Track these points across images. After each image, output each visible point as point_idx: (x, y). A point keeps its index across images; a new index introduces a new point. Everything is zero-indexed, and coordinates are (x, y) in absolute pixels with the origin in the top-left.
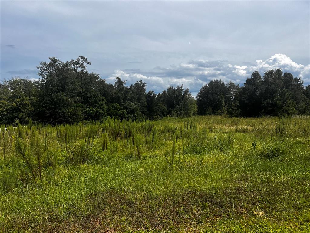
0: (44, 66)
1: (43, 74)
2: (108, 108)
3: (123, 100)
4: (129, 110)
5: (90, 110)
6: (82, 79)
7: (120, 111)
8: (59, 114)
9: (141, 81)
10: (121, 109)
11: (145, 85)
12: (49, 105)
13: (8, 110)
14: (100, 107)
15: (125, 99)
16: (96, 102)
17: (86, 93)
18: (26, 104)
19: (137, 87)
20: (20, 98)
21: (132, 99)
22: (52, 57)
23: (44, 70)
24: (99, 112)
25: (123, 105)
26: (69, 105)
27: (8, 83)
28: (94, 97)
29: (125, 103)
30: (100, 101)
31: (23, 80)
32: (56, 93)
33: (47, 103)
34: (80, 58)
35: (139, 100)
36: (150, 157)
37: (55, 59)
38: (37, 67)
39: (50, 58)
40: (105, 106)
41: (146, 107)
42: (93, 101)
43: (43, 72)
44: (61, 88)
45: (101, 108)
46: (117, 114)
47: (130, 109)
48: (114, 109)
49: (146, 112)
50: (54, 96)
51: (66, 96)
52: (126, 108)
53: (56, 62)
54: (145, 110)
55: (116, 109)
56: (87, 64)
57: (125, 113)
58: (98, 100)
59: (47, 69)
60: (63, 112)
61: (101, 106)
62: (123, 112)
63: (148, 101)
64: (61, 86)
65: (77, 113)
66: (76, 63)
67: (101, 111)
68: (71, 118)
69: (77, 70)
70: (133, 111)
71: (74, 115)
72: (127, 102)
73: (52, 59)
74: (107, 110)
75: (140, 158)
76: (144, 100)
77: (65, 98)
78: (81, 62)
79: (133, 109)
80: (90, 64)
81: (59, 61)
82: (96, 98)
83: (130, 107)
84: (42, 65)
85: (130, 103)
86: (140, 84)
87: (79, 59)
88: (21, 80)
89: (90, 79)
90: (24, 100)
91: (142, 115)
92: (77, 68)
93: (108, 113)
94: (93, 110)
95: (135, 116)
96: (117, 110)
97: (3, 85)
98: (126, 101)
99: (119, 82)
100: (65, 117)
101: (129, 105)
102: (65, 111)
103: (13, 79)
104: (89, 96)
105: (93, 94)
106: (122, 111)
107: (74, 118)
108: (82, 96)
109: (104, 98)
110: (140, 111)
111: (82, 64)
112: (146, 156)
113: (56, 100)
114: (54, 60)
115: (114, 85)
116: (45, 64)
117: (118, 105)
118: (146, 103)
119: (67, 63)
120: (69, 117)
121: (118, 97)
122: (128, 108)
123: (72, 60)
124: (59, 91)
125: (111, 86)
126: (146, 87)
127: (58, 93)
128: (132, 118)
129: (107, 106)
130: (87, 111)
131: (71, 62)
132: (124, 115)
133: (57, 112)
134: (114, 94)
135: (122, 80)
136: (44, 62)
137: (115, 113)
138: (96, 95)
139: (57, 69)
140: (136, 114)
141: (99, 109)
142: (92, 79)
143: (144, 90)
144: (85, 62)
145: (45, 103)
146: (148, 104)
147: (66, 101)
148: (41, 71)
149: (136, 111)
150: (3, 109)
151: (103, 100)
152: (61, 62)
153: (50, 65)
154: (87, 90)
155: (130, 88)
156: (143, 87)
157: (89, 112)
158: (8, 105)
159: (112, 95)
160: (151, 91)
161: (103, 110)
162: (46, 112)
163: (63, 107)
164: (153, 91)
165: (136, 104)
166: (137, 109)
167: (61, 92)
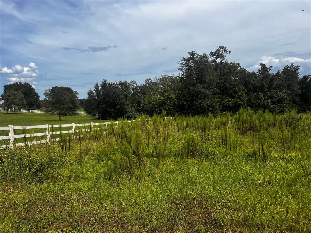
0: (184, 61)
1: (183, 69)
2: (249, 99)
3: (268, 88)
4: (275, 100)
5: (229, 101)
6: (221, 70)
7: (263, 101)
8: (197, 105)
9: (292, 65)
10: (265, 99)
11: (298, 69)
12: (187, 98)
13: (158, 103)
14: (239, 97)
15: (270, 87)
16: (236, 93)
17: (225, 83)
18: (172, 97)
19: (287, 72)
20: (167, 92)
21: (279, 87)
22: (190, 52)
23: (183, 65)
24: (238, 103)
25: (267, 94)
26: (206, 96)
27: (159, 80)
28: (234, 87)
29: (270, 92)
30: (240, 91)
31: (170, 76)
32: (194, 86)
33: (186, 96)
34: (219, 48)
35: (289, 87)
36: (283, 159)
37: (194, 52)
38: (178, 63)
39: (189, 53)
40: (245, 96)
41: (299, 95)
42: (232, 92)
43: (183, 67)
44: (198, 81)
45: (240, 99)
46: (259, 105)
47: (276, 98)
48: (257, 100)
49: (299, 101)
50: (192, 88)
51: (203, 88)
52: (272, 98)
53: (194, 56)
54: (297, 99)
55: (258, 99)
56: (226, 53)
57: (270, 104)
58: (237, 91)
59: (186, 63)
60: (200, 104)
61: (241, 97)
62: (268, 102)
63: (302, 88)
64: (199, 79)
65: (213, 104)
66: (216, 54)
67: (241, 102)
68: (208, 109)
69: (216, 61)
70: (280, 101)
71: (210, 106)
72: (273, 91)
73: (190, 53)
74: (248, 100)
75: (265, 160)
76: (296, 87)
77: (202, 90)
78: (220, 52)
79: (280, 99)
80: (230, 53)
81: (197, 54)
82: (235, 88)
83: (277, 97)
84: (182, 60)
85: (277, 92)
86: (291, 69)
87: (218, 50)
88: (168, 77)
89: (229, 69)
90: (170, 94)
91: (294, 106)
92: (217, 59)
93: (248, 103)
94: (231, 101)
95: (283, 107)
96: (260, 100)
97: (155, 83)
98: (271, 90)
99: (263, 69)
100: (202, 108)
101: (275, 94)
102: (202, 103)
103: (162, 77)
104: (228, 86)
105: (232, 84)
106: (266, 101)
107: (211, 109)
108: (221, 87)
109: (244, 87)
110: (291, 101)
111: (222, 54)
112: (276, 158)
113: (194, 92)
114: (192, 54)
115: (257, 73)
116: (184, 59)
117: (261, 95)
118: (299, 91)
119: (204, 55)
120: (206, 108)
121: (262, 86)
122: (274, 98)
123: (212, 52)
124: (196, 84)
125: (254, 74)
126: (299, 71)
127: (195, 86)
128: (279, 109)
129: (248, 96)
130: (225, 103)
131: (211, 53)
132: (269, 106)
133: (195, 103)
134: (256, 83)
135: (267, 66)
136: (183, 58)
137: (257, 103)
138: (235, 85)
139: (195, 62)
140: (284, 105)
141: (239, 100)
142: (233, 68)
143: (297, 75)
144: (224, 51)
145: (184, 96)
146: (301, 92)
147: (203, 93)
148: (181, 67)
149: (284, 100)
150: (155, 102)
151: (243, 90)
152: (199, 55)
153: (189, 59)
154: (226, 81)
155: (277, 74)
156: (295, 71)
157: (227, 103)
158: (159, 99)
159: (255, 84)
160: (307, 75)
161: (243, 101)
162: (185, 104)
163: (200, 99)
164: (309, 76)
165: (284, 93)
166: (286, 98)
167: (198, 84)
